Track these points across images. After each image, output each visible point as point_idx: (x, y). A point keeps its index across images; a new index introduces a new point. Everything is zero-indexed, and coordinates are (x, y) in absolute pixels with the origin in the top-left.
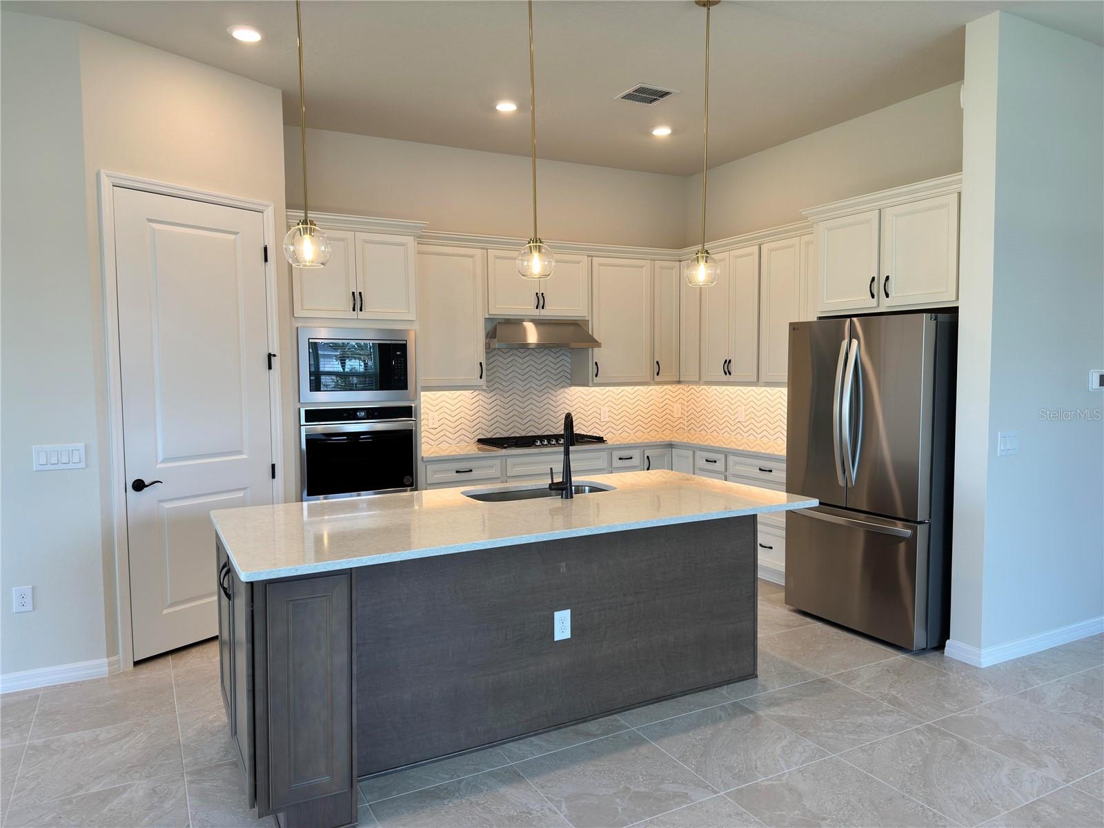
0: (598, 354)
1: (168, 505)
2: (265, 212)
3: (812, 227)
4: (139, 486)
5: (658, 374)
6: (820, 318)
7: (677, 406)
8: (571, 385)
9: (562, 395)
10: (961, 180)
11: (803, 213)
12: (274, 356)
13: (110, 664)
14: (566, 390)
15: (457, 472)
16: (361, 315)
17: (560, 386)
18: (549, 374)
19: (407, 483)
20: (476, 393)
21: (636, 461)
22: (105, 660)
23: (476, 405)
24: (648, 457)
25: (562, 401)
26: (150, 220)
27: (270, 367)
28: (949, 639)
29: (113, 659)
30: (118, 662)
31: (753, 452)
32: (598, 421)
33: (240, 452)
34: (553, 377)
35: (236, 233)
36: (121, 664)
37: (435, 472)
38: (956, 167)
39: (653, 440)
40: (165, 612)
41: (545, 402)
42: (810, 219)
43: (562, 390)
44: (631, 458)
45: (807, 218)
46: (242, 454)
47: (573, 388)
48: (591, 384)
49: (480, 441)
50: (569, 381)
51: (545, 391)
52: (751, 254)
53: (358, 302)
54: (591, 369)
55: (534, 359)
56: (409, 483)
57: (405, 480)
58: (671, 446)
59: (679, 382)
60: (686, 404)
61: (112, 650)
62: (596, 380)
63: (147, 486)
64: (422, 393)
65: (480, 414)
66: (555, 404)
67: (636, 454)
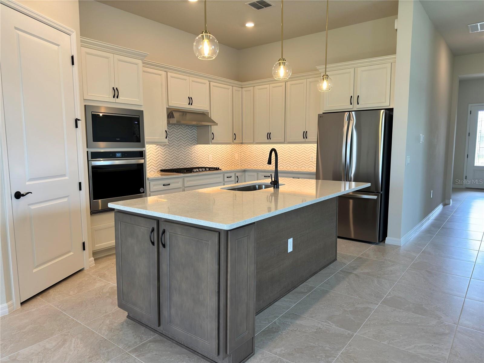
0: (214, 129)
1: (33, 207)
2: (72, 36)
3: (321, 74)
4: (18, 195)
5: (235, 139)
6: (323, 113)
7: (237, 155)
8: (197, 144)
9: (194, 149)
10: (396, 57)
11: (317, 68)
12: (79, 120)
13: (9, 307)
14: (195, 146)
15: (164, 185)
16: (117, 100)
17: (193, 144)
18: (188, 138)
19: (141, 192)
20: (158, 146)
21: (233, 178)
22: (6, 305)
23: (158, 152)
24: (237, 176)
25: (194, 152)
26: (16, 28)
27: (77, 127)
28: (387, 237)
29: (10, 303)
30: (13, 304)
31: (290, 171)
32: (208, 161)
33: (64, 175)
34: (190, 140)
35: (58, 45)
36: (15, 305)
37: (154, 185)
38: (394, 52)
39: (238, 169)
40: (35, 271)
41: (187, 152)
42: (320, 70)
43: (194, 146)
44: (231, 177)
45: (319, 70)
46: (66, 176)
47: (198, 145)
48: (210, 143)
49: (162, 171)
50: (196, 142)
51: (187, 146)
52: (281, 86)
53: (116, 93)
54: (211, 136)
55: (182, 130)
56: (142, 191)
57: (140, 190)
58: (245, 171)
59: (242, 143)
60: (239, 153)
61: (9, 298)
62: (213, 141)
63: (23, 195)
64: (146, 145)
65: (160, 157)
66: (191, 153)
67: (233, 175)
